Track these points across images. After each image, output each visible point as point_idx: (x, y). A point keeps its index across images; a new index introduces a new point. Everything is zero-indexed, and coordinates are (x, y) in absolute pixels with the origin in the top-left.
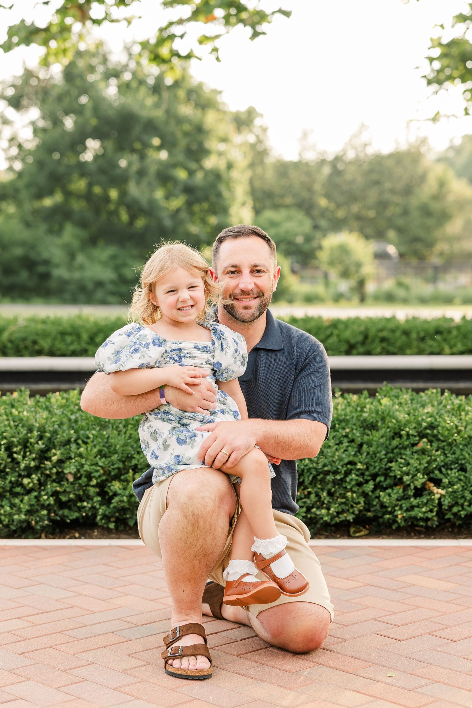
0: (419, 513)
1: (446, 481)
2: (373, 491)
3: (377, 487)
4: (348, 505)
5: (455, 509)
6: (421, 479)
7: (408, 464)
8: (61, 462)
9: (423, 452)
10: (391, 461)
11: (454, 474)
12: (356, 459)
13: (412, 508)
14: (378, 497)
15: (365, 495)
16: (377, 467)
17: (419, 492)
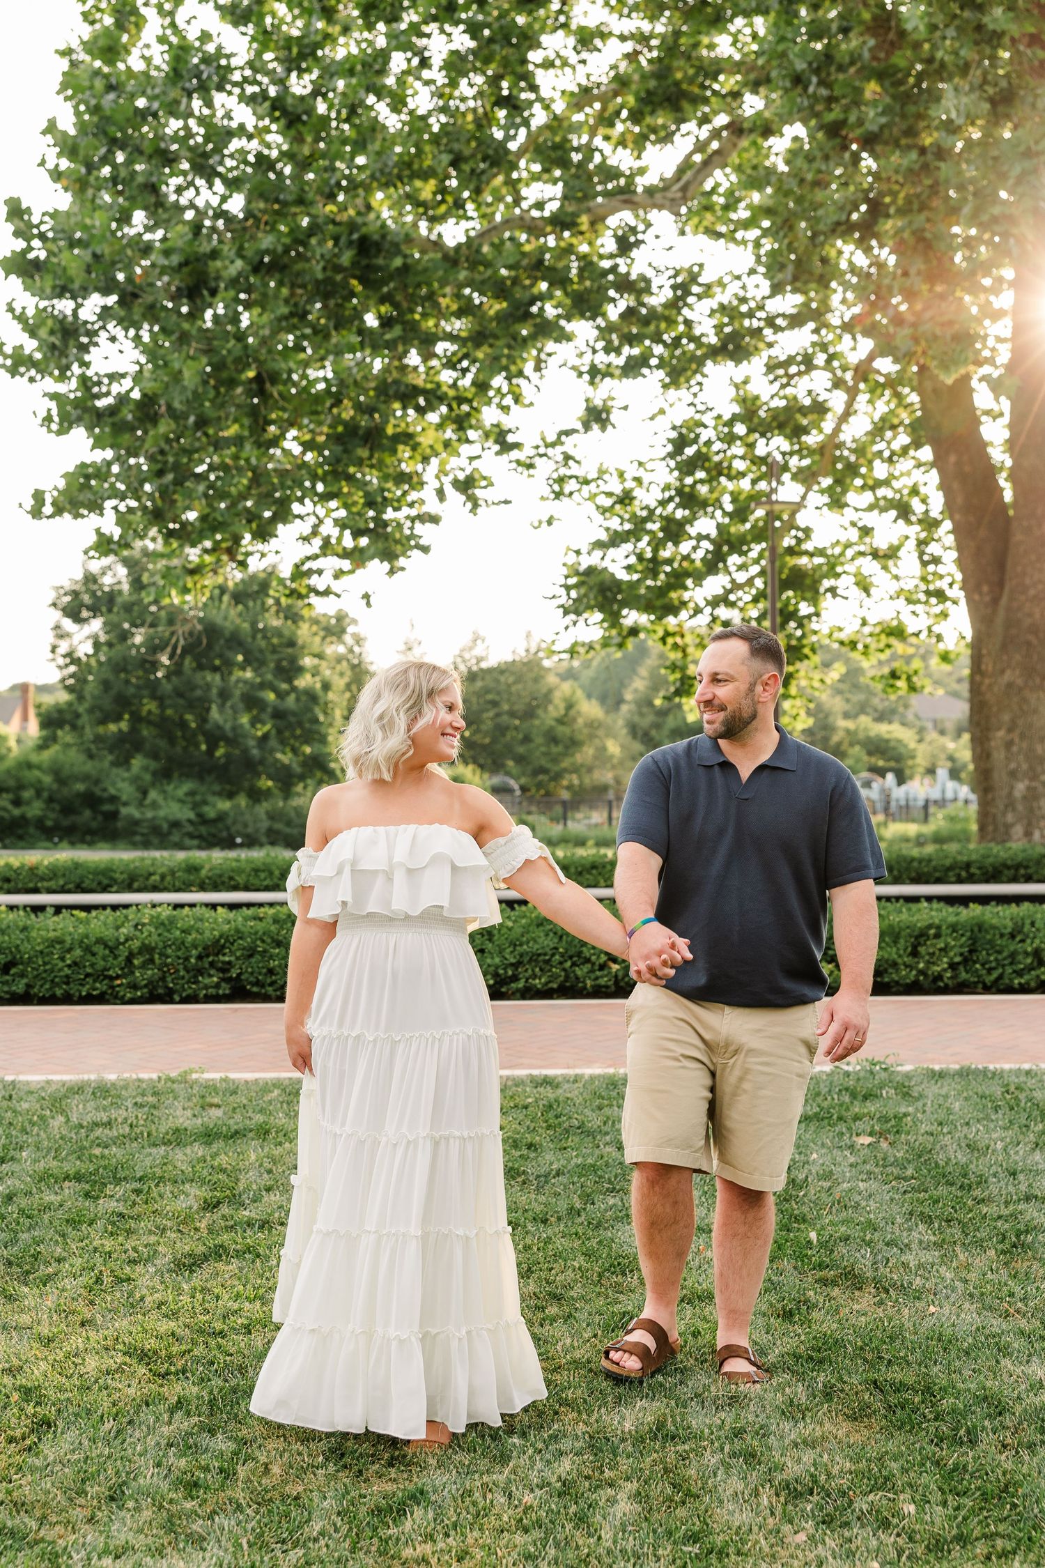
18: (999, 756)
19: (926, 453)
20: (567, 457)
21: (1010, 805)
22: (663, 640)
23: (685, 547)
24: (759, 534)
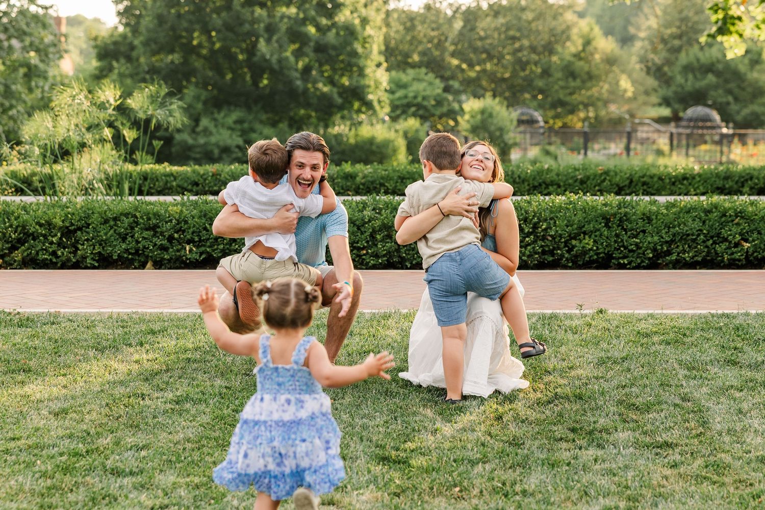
0: (737, 256)
1: (751, 239)
2: (712, 245)
3: (715, 243)
4: (699, 253)
5: (755, 254)
6: (738, 237)
7: (730, 231)
8: (546, 229)
9: (738, 224)
10: (721, 229)
11: (755, 235)
12: (702, 228)
13: (732, 254)
14: (714, 248)
15: (707, 247)
16: (713, 233)
17: (737, 245)
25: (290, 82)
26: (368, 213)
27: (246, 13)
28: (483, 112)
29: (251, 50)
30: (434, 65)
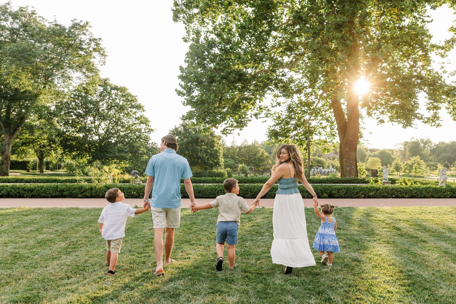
18: (345, 163)
19: (332, 110)
20: (268, 110)
21: (347, 172)
22: (285, 142)
23: (289, 126)
24: (303, 124)
25: (204, 161)
26: (217, 187)
27: (196, 147)
28: (242, 167)
29: (197, 155)
30: (233, 158)
